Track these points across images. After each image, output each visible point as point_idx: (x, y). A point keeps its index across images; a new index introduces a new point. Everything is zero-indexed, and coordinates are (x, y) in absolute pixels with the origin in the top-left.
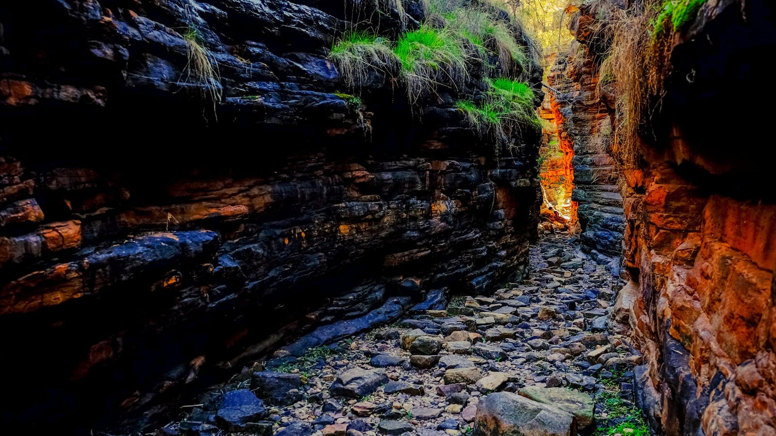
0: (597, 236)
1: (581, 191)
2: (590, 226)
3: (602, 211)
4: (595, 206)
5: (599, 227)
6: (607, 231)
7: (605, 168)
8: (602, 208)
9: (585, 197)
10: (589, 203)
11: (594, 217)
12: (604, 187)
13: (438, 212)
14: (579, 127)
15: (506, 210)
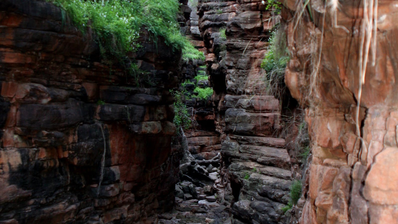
0: (254, 208)
1: (234, 143)
2: (244, 193)
3: (262, 173)
4: (252, 165)
5: (257, 194)
6: (267, 201)
7: (267, 115)
8: (262, 169)
9: (240, 152)
10: (244, 160)
11: (250, 180)
12: (265, 140)
13: (6, 166)
14: (234, 57)
15: (124, 167)
